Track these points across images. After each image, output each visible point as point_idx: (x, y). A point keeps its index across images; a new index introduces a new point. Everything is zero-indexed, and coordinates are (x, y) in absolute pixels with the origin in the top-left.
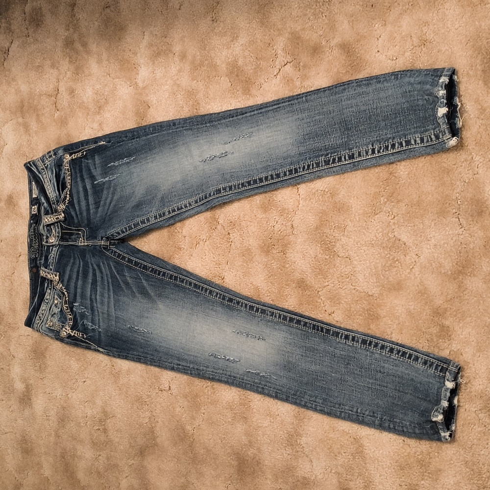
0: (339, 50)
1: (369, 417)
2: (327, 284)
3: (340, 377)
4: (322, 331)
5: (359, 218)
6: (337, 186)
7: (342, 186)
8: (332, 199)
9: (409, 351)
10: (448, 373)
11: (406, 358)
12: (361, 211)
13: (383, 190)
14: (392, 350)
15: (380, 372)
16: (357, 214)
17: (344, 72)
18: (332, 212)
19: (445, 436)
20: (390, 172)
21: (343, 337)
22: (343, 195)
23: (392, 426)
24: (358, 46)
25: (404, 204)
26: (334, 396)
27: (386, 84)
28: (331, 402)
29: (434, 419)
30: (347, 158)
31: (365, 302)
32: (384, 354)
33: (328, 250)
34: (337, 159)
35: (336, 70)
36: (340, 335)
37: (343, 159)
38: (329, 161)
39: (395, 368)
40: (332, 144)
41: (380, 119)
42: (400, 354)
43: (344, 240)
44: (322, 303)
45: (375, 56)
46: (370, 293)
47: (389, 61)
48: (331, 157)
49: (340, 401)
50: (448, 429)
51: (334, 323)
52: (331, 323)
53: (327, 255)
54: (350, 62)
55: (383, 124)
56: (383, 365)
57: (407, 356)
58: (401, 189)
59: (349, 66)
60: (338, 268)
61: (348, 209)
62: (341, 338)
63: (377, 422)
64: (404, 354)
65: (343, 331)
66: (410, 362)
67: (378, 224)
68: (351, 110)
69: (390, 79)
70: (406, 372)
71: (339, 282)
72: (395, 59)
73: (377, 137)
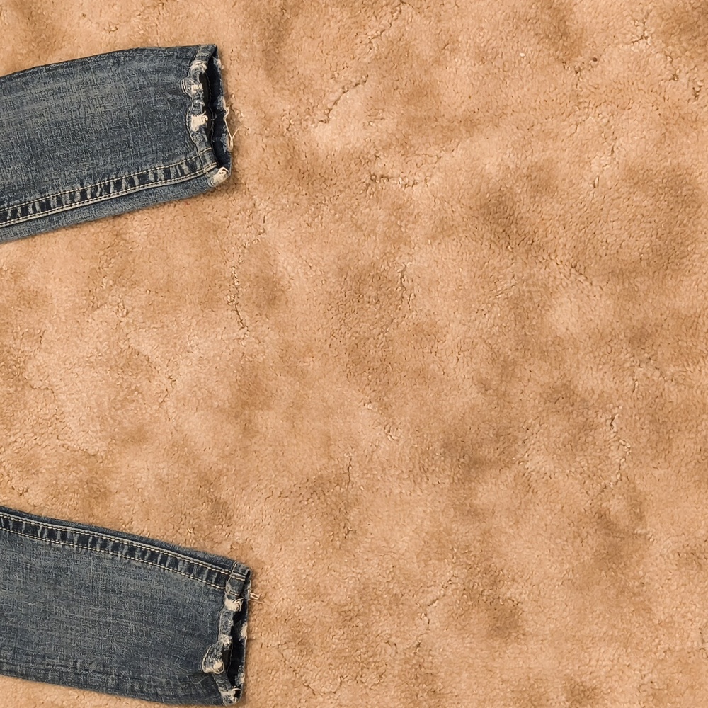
0: (14, 13)
1: (97, 675)
2: (13, 439)
3: (42, 607)
4: (7, 526)
5: (66, 316)
6: (24, 260)
7: (33, 260)
8: (15, 284)
9: (162, 551)
10: (228, 585)
11: (156, 562)
12: (69, 304)
13: (105, 266)
14: (132, 551)
15: (114, 591)
16: (61, 310)
17: (25, 51)
18: (16, 308)
19: (227, 697)
20: (115, 233)
21: (45, 535)
22: (35, 275)
23: (136, 688)
24: (46, 5)
25: (142, 289)
26: (32, 642)
27: (100, 74)
28: (27, 655)
29: (207, 670)
30: (38, 208)
31: (83, 468)
32: (119, 559)
33: (12, 376)
34: (19, 210)
35: (9, 48)
36: (40, 531)
37: (31, 210)
38: (6, 214)
39: (138, 582)
40: (9, 184)
41: (93, 137)
42: (147, 556)
43: (41, 357)
44: (5, 474)
45: (78, 23)
46: (91, 451)
47: (103, 33)
48: (8, 206)
49: (44, 649)
50: (233, 684)
51: (29, 509)
52: (24, 509)
53: (11, 387)
54: (35, 34)
55: (97, 146)
56: (117, 578)
57: (159, 558)
58: (136, 262)
59: (32, 41)
60: (31, 410)
61: (44, 301)
62: (41, 537)
63: (110, 682)
64: (153, 556)
65: (45, 524)
66: (165, 569)
67: (100, 326)
68: (39, 120)
69: (106, 65)
70: (158, 587)
71: (35, 435)
72: (113, 29)
73: (88, 170)
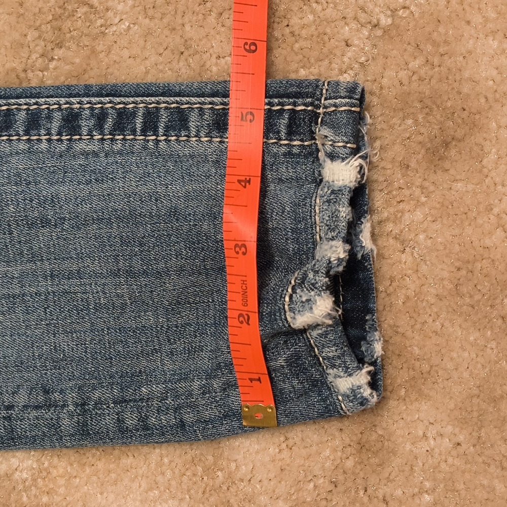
1: (34, 413)
9: (140, 104)
11: (134, 132)
14: (71, 122)
15: (45, 222)
19: (354, 391)
23: (131, 421)
32: (44, 146)
39: (97, 189)
42: (109, 123)
50: (361, 361)
56: (47, 191)
57: (139, 122)
63: (66, 422)
64: (124, 119)
66: (157, 142)
70: (144, 189)
